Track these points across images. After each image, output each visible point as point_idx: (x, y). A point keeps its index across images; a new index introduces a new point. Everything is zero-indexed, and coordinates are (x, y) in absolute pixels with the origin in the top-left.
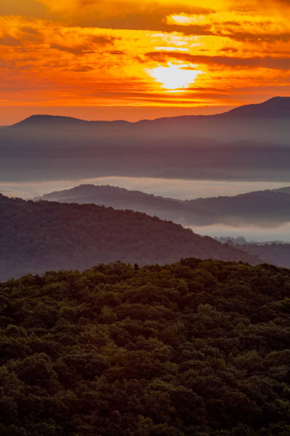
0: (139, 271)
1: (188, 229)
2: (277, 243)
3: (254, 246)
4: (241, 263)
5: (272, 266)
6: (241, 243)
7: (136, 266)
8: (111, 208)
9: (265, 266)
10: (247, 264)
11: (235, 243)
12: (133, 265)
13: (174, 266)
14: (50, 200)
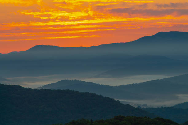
0: (93, 123)
1: (118, 101)
2: (164, 107)
3: (152, 109)
4: (145, 117)
5: (162, 119)
6: (145, 107)
7: (92, 121)
8: (77, 92)
9: (158, 119)
10: (149, 118)
11: (142, 107)
12: (90, 121)
13: (111, 120)
14: (46, 88)
